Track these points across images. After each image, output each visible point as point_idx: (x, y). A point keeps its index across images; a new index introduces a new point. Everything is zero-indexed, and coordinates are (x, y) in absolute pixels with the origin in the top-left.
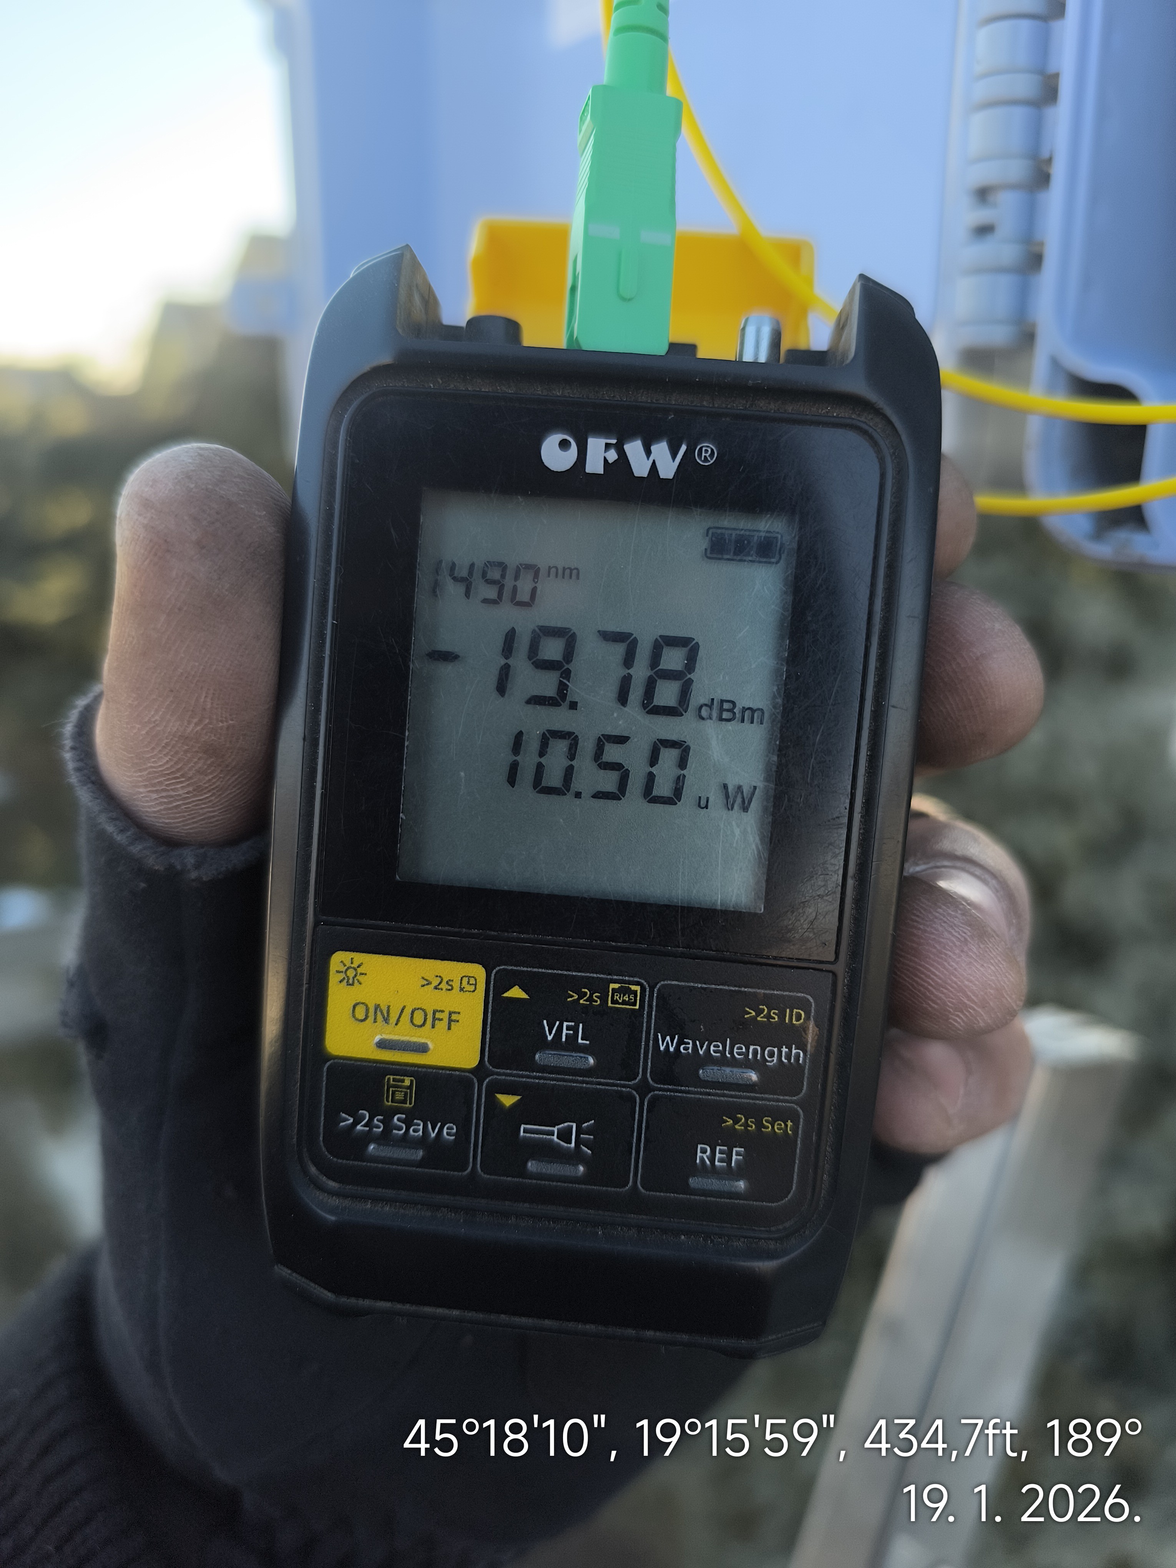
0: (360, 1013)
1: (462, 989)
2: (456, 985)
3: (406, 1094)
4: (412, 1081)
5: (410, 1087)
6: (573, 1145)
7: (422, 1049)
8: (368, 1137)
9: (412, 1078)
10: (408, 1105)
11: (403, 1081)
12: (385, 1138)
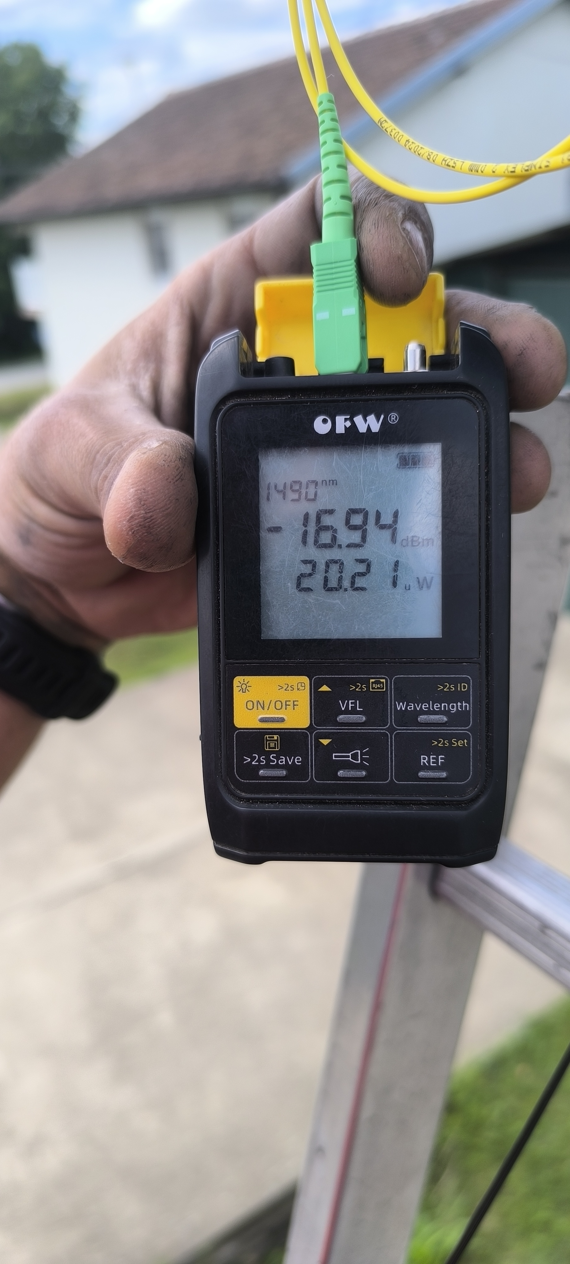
0: (250, 705)
2: (296, 688)
3: (275, 743)
5: (277, 740)
6: (359, 762)
7: (282, 720)
8: (259, 767)
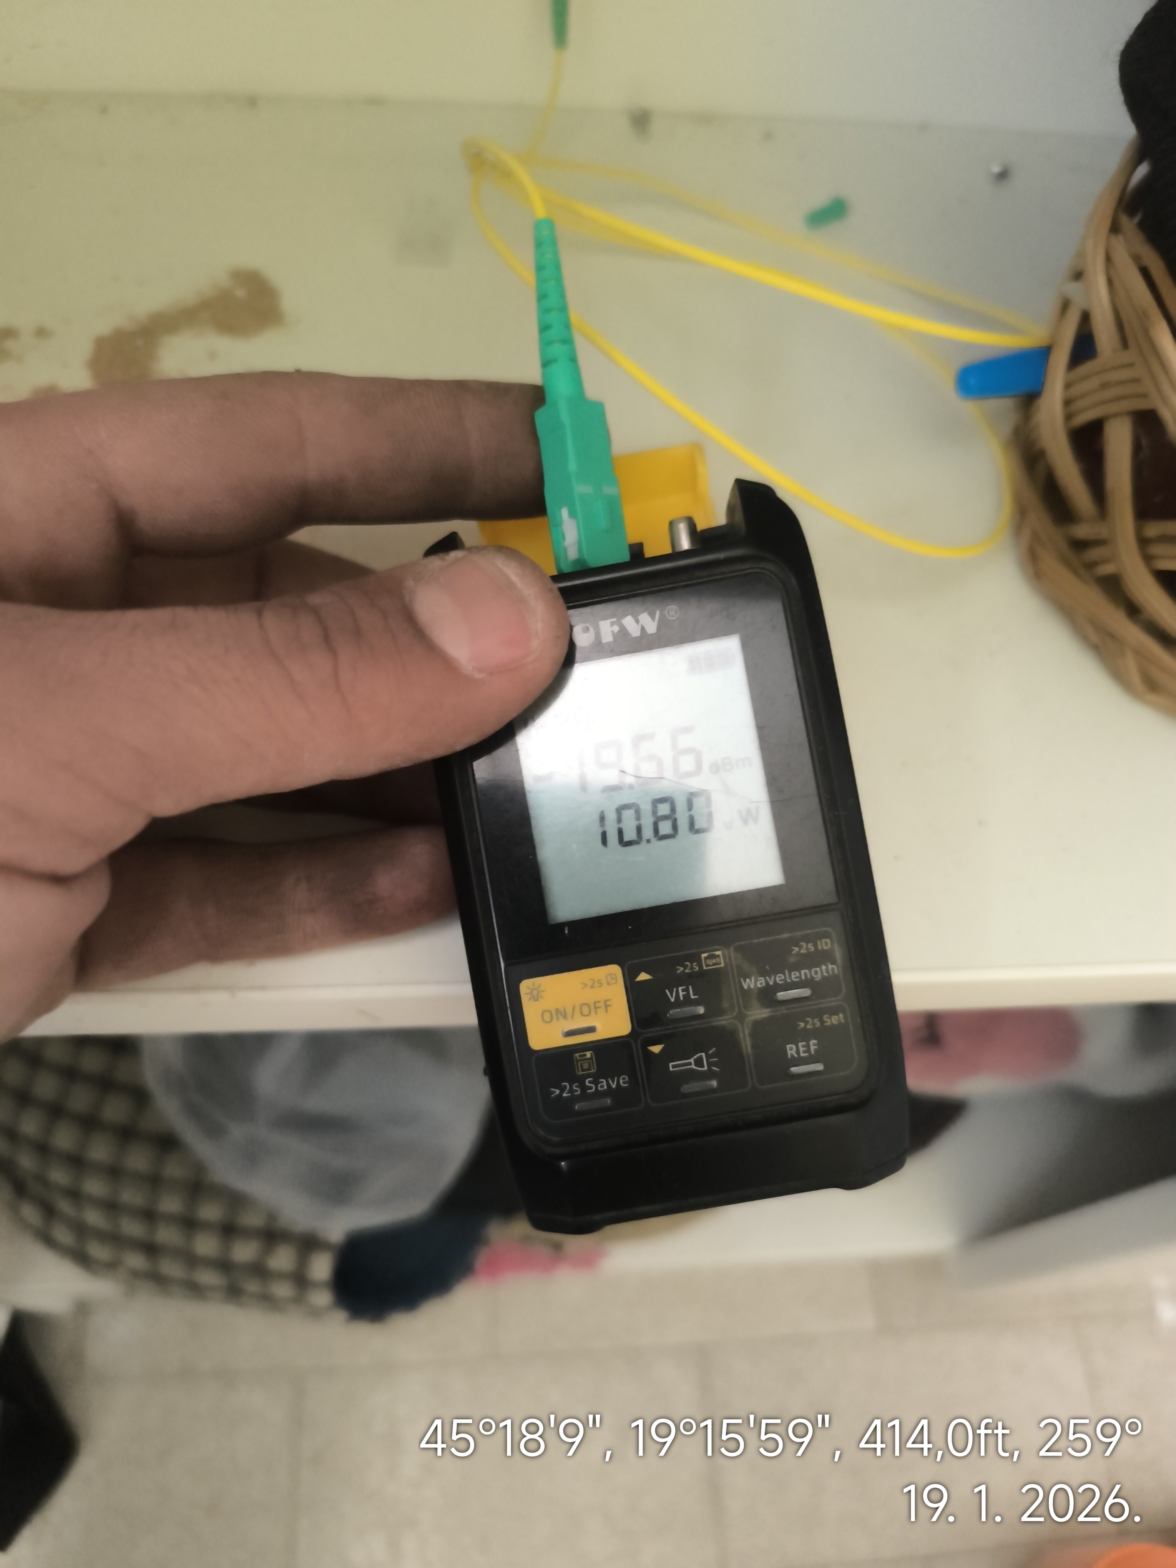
1: (608, 984)
4: (591, 1054)
9: (591, 1052)
10: (593, 1071)
11: (585, 1055)
12: (584, 1096)
